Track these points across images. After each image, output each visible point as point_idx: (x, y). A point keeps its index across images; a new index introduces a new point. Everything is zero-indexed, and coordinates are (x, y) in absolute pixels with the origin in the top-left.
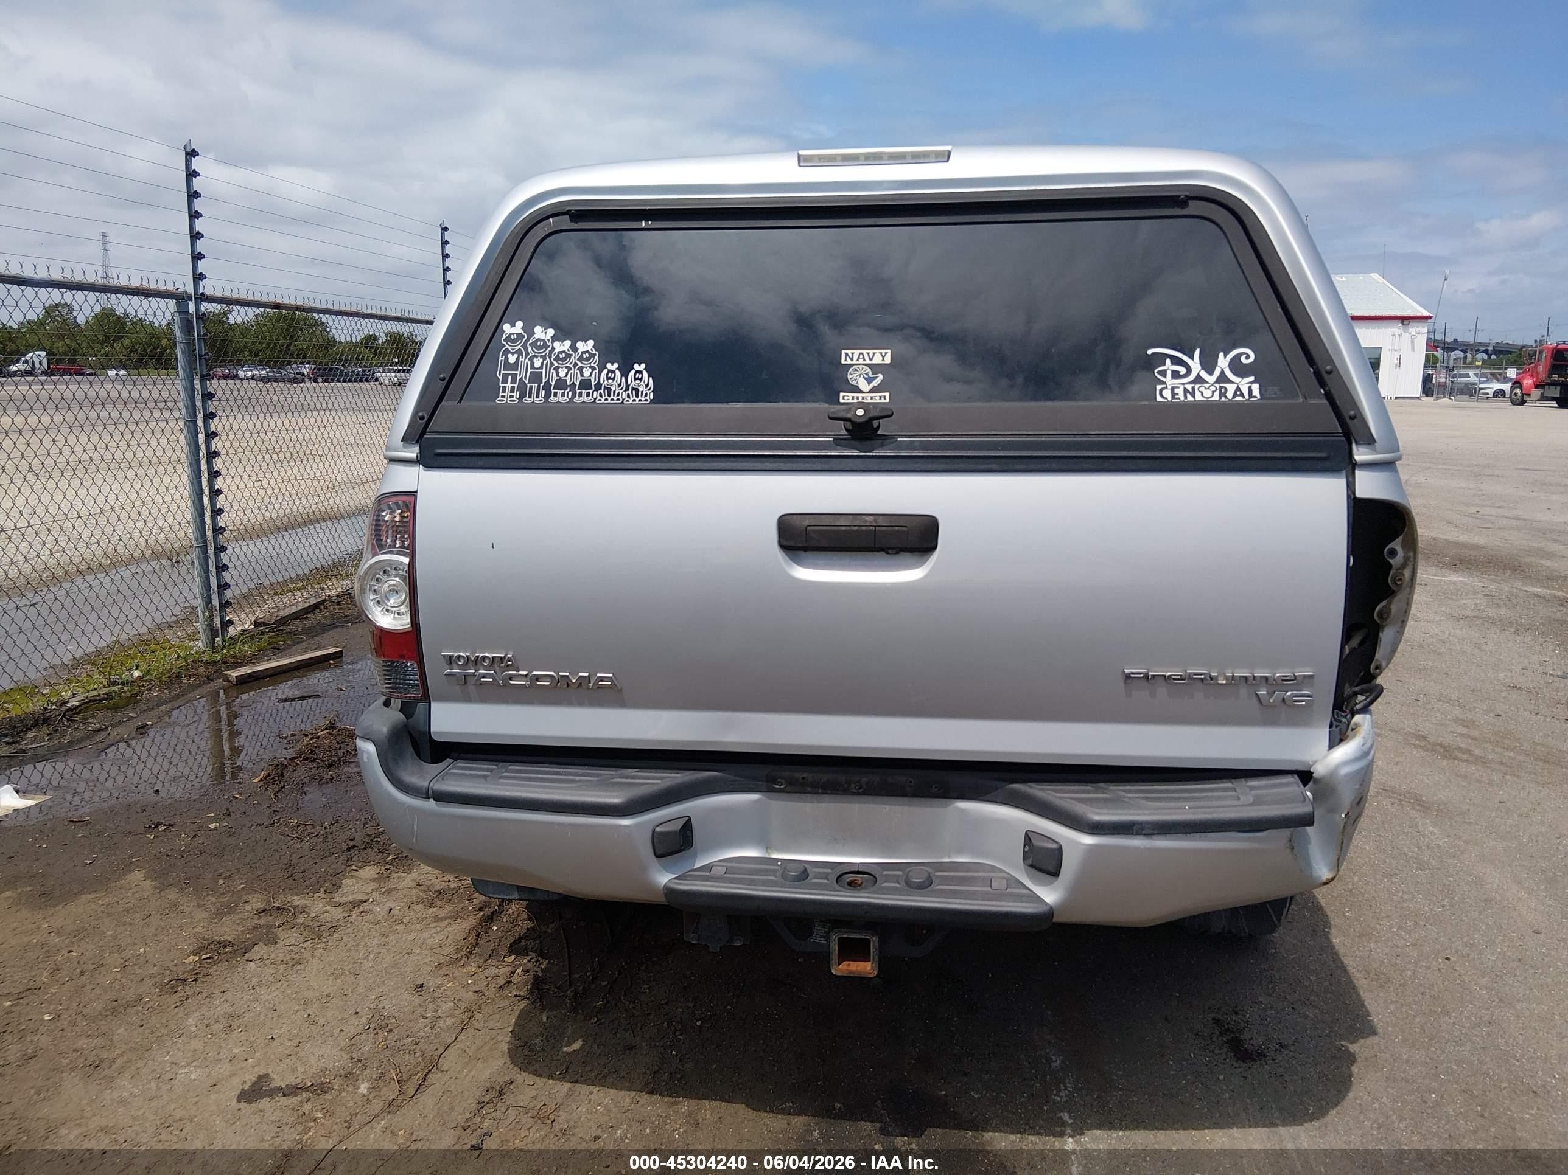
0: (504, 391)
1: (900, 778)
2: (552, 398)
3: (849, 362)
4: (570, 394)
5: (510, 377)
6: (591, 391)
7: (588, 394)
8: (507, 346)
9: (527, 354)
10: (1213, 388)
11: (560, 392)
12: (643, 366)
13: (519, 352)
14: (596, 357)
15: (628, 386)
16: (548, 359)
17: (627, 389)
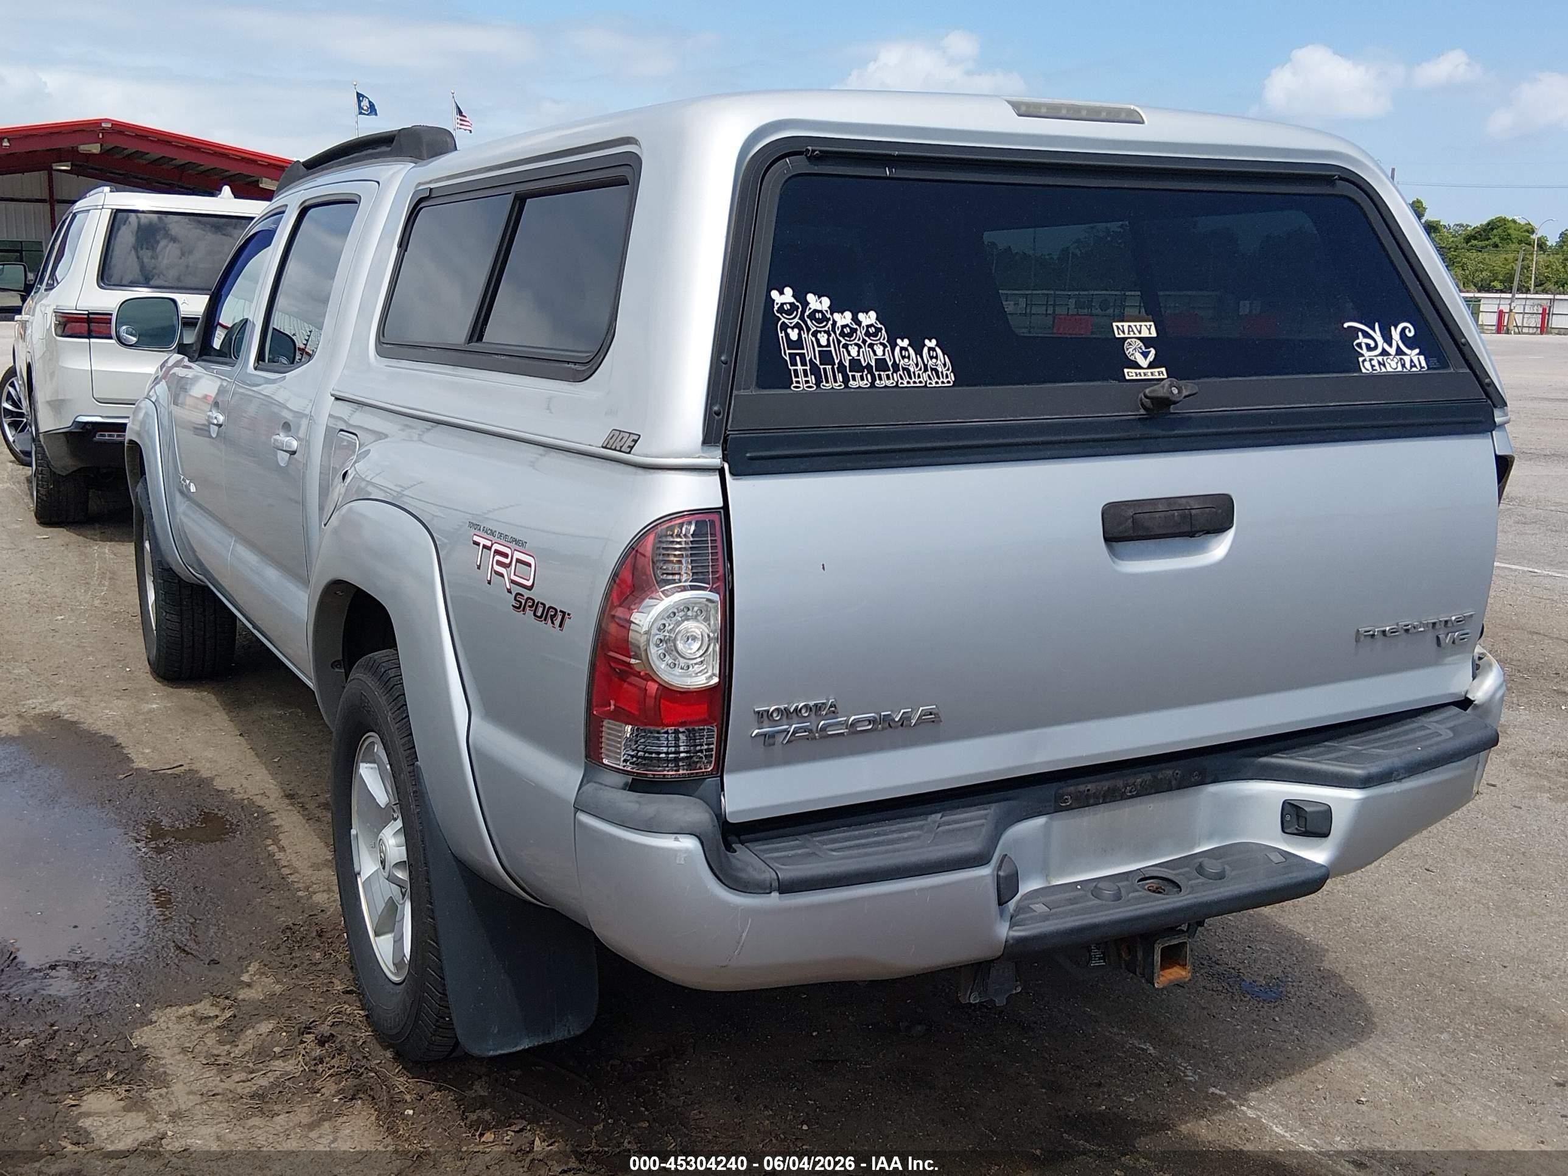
0: (797, 376)
1: (1167, 772)
2: (851, 382)
3: (1122, 335)
4: (869, 376)
5: (798, 358)
6: (890, 373)
7: (888, 377)
8: (783, 319)
9: (809, 329)
10: (1395, 360)
11: (858, 375)
12: (934, 342)
13: (797, 326)
14: (883, 331)
15: (926, 366)
16: (833, 335)
17: (926, 370)
